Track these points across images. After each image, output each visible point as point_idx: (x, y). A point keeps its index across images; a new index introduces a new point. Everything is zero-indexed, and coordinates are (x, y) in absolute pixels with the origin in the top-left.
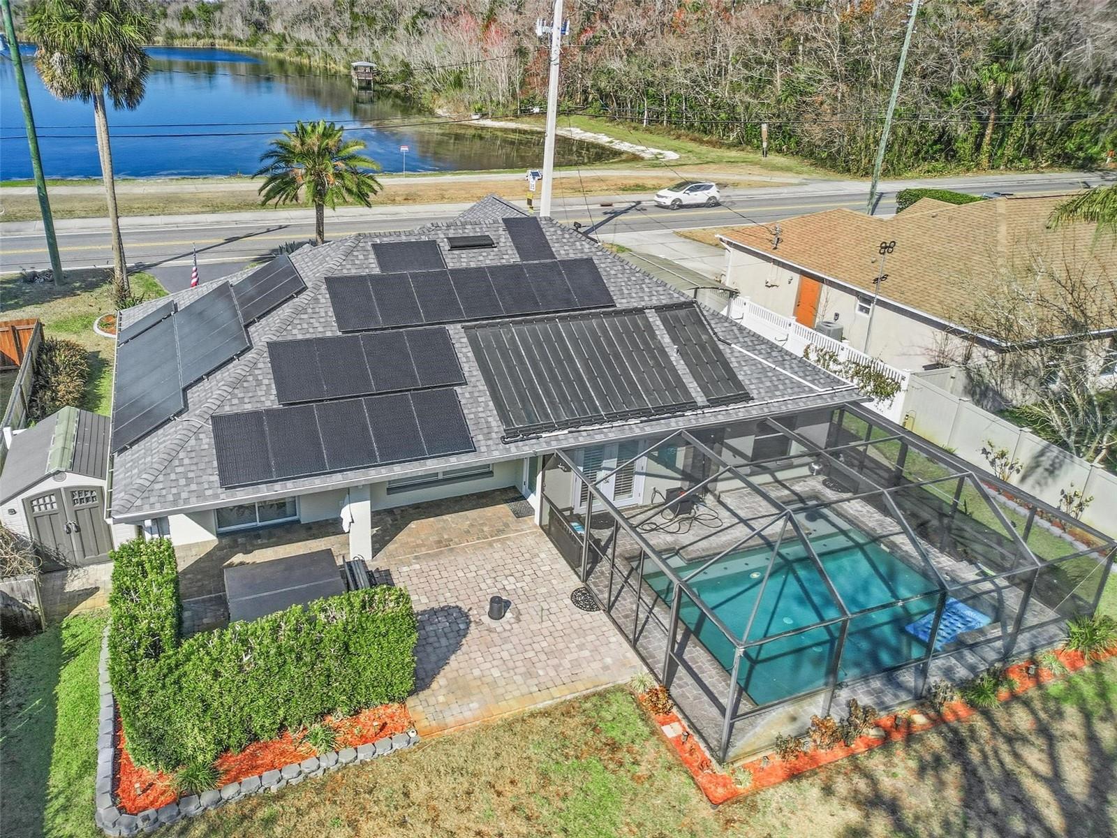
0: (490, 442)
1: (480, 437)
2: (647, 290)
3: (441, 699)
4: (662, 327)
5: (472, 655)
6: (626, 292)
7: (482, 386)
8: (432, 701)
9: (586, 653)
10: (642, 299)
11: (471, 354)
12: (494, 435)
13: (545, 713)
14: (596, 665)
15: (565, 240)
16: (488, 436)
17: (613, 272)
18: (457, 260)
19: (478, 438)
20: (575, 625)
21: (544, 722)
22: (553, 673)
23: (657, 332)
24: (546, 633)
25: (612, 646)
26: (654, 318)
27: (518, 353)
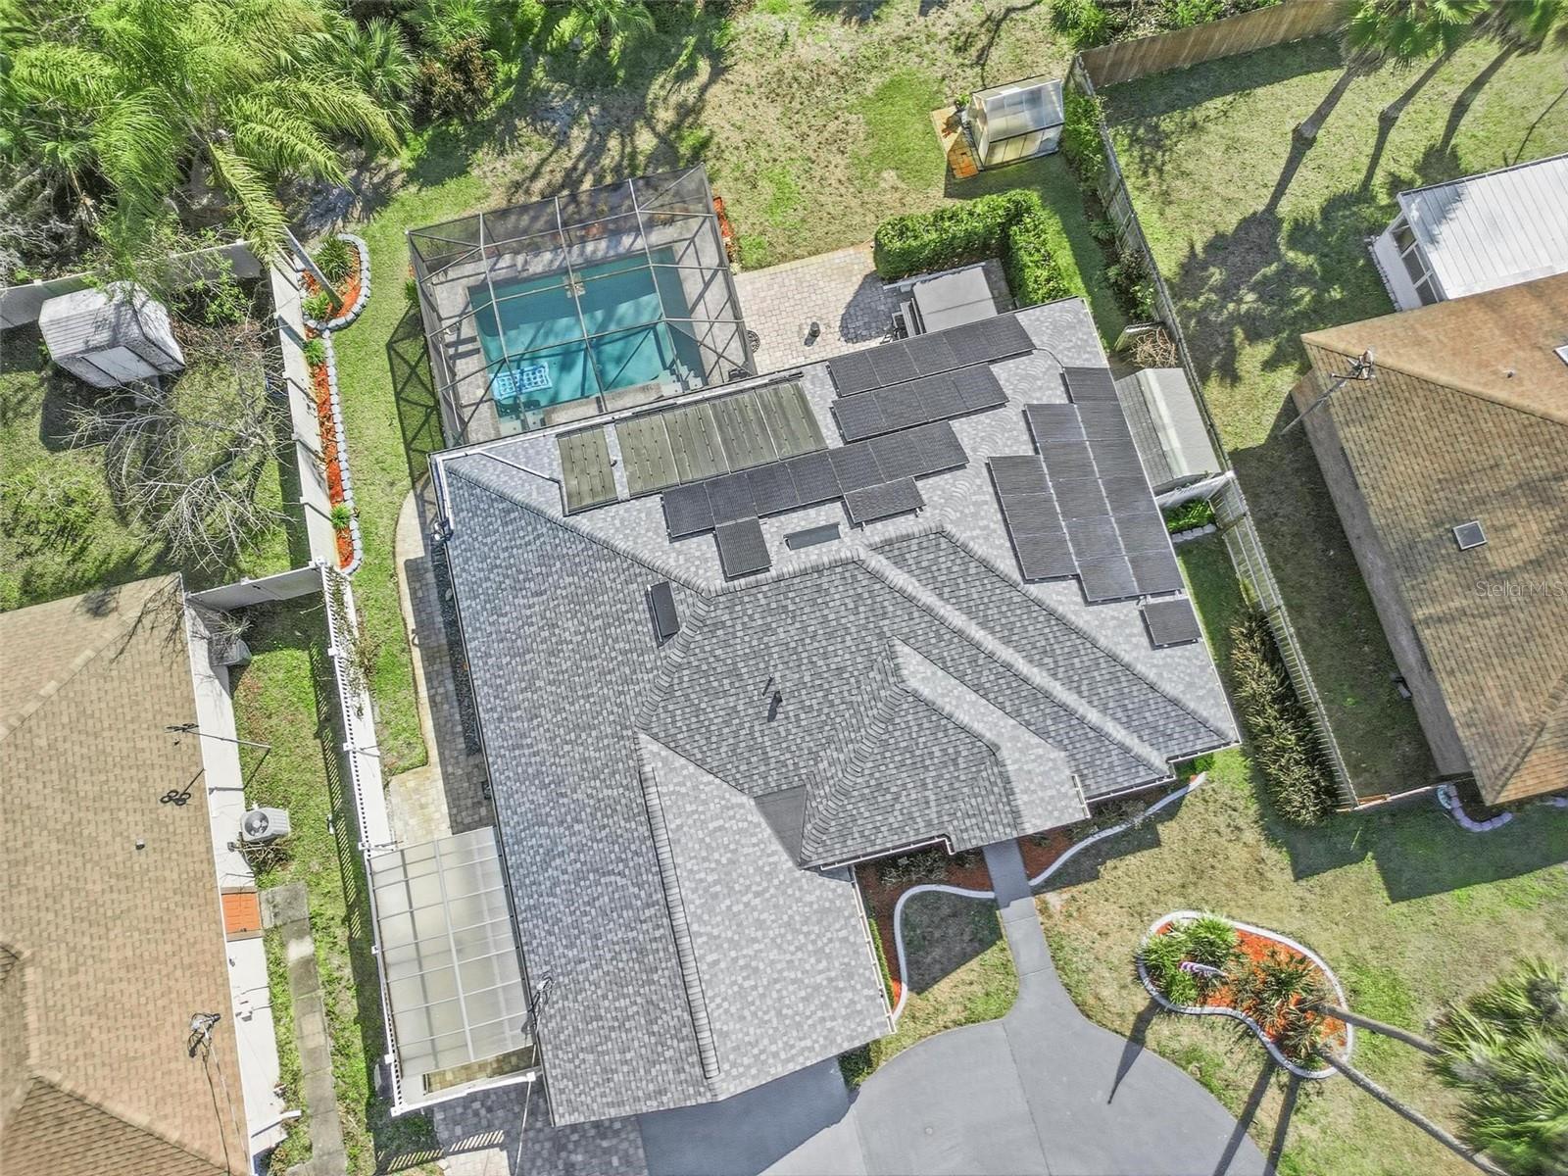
4: (617, 484)
27: (776, 437)
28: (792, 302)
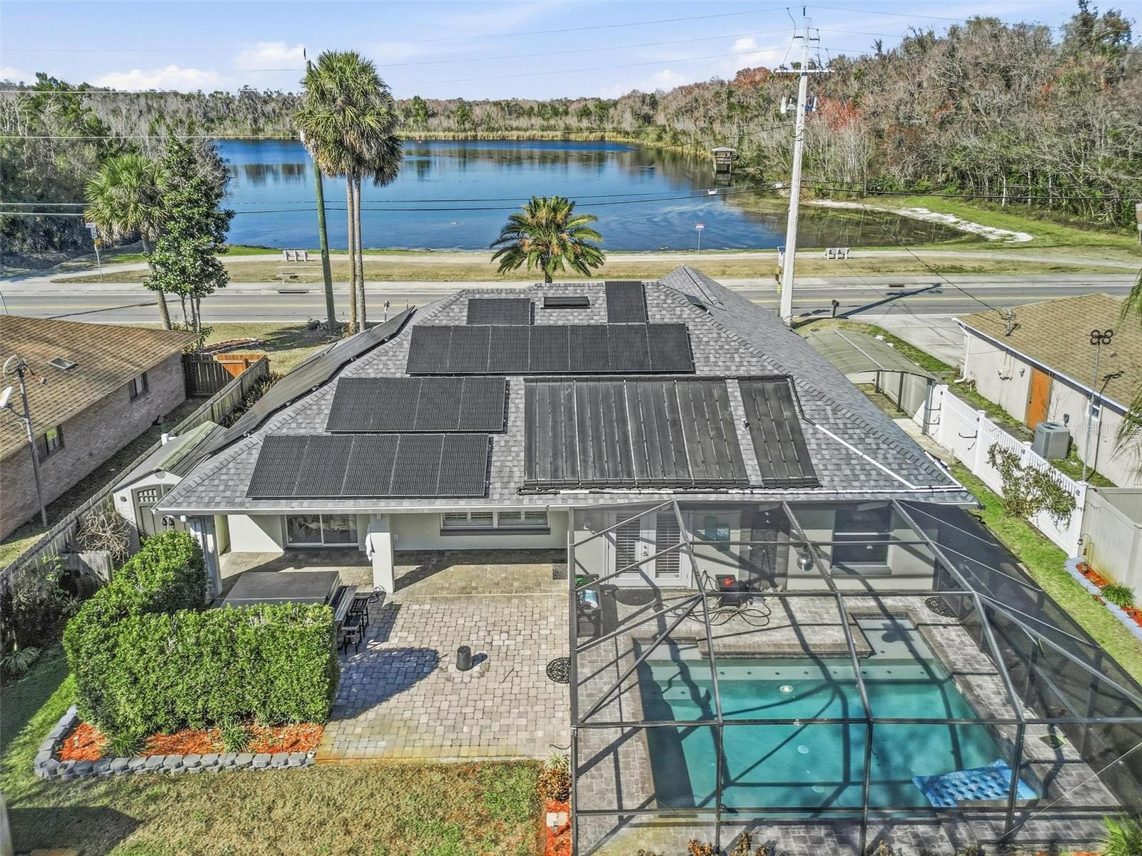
0: (506, 491)
1: (498, 485)
2: (737, 359)
3: (358, 730)
4: (740, 398)
5: (415, 698)
6: (712, 359)
7: (521, 437)
8: (349, 730)
9: (523, 722)
10: (728, 368)
11: (522, 406)
12: (512, 485)
13: (444, 770)
14: (524, 735)
15: (665, 306)
16: (505, 485)
17: (705, 339)
18: (544, 318)
19: (496, 486)
20: (533, 692)
21: (437, 777)
22: (476, 732)
23: (732, 404)
24: (499, 692)
25: (554, 721)
26: (734, 389)
27: (570, 410)
28: (480, 704)
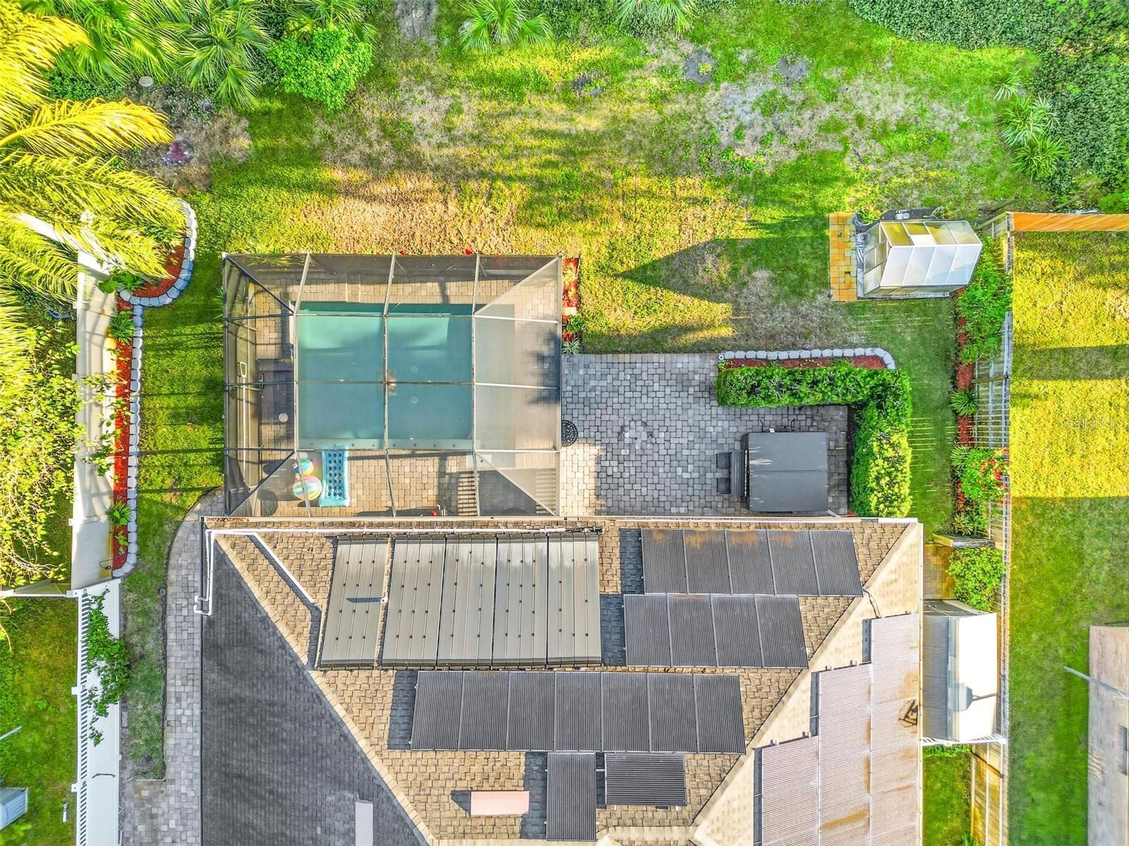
9: (593, 383)
14: (591, 371)
20: (587, 411)
24: (609, 410)
28: (621, 400)
